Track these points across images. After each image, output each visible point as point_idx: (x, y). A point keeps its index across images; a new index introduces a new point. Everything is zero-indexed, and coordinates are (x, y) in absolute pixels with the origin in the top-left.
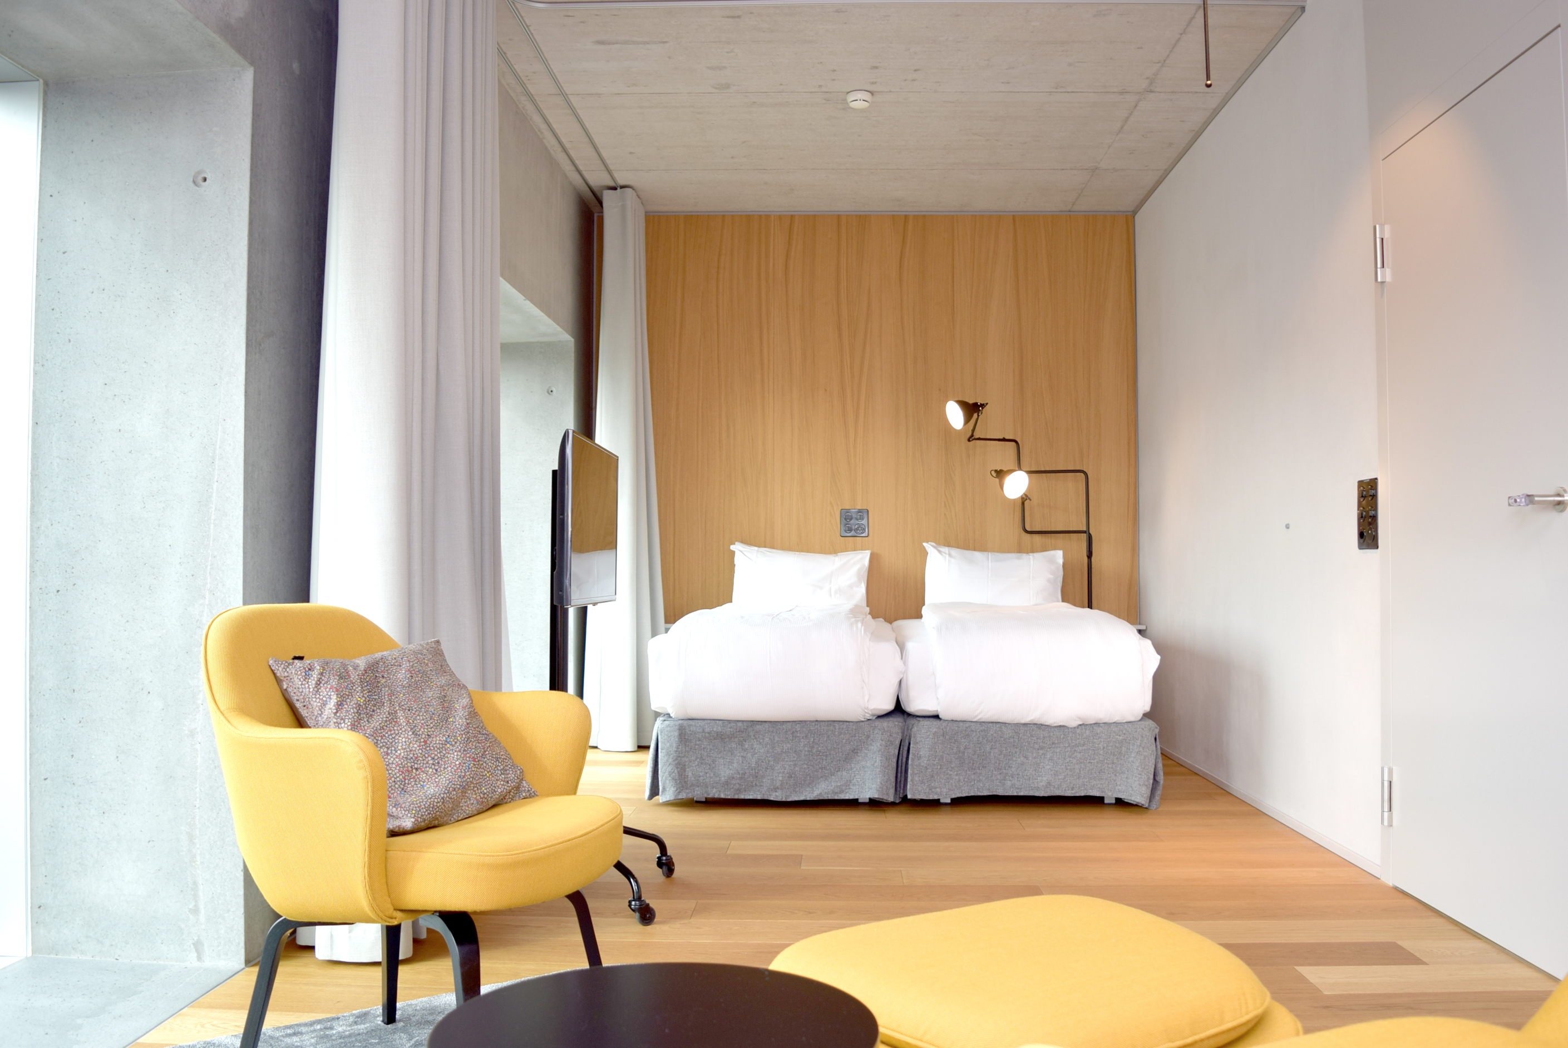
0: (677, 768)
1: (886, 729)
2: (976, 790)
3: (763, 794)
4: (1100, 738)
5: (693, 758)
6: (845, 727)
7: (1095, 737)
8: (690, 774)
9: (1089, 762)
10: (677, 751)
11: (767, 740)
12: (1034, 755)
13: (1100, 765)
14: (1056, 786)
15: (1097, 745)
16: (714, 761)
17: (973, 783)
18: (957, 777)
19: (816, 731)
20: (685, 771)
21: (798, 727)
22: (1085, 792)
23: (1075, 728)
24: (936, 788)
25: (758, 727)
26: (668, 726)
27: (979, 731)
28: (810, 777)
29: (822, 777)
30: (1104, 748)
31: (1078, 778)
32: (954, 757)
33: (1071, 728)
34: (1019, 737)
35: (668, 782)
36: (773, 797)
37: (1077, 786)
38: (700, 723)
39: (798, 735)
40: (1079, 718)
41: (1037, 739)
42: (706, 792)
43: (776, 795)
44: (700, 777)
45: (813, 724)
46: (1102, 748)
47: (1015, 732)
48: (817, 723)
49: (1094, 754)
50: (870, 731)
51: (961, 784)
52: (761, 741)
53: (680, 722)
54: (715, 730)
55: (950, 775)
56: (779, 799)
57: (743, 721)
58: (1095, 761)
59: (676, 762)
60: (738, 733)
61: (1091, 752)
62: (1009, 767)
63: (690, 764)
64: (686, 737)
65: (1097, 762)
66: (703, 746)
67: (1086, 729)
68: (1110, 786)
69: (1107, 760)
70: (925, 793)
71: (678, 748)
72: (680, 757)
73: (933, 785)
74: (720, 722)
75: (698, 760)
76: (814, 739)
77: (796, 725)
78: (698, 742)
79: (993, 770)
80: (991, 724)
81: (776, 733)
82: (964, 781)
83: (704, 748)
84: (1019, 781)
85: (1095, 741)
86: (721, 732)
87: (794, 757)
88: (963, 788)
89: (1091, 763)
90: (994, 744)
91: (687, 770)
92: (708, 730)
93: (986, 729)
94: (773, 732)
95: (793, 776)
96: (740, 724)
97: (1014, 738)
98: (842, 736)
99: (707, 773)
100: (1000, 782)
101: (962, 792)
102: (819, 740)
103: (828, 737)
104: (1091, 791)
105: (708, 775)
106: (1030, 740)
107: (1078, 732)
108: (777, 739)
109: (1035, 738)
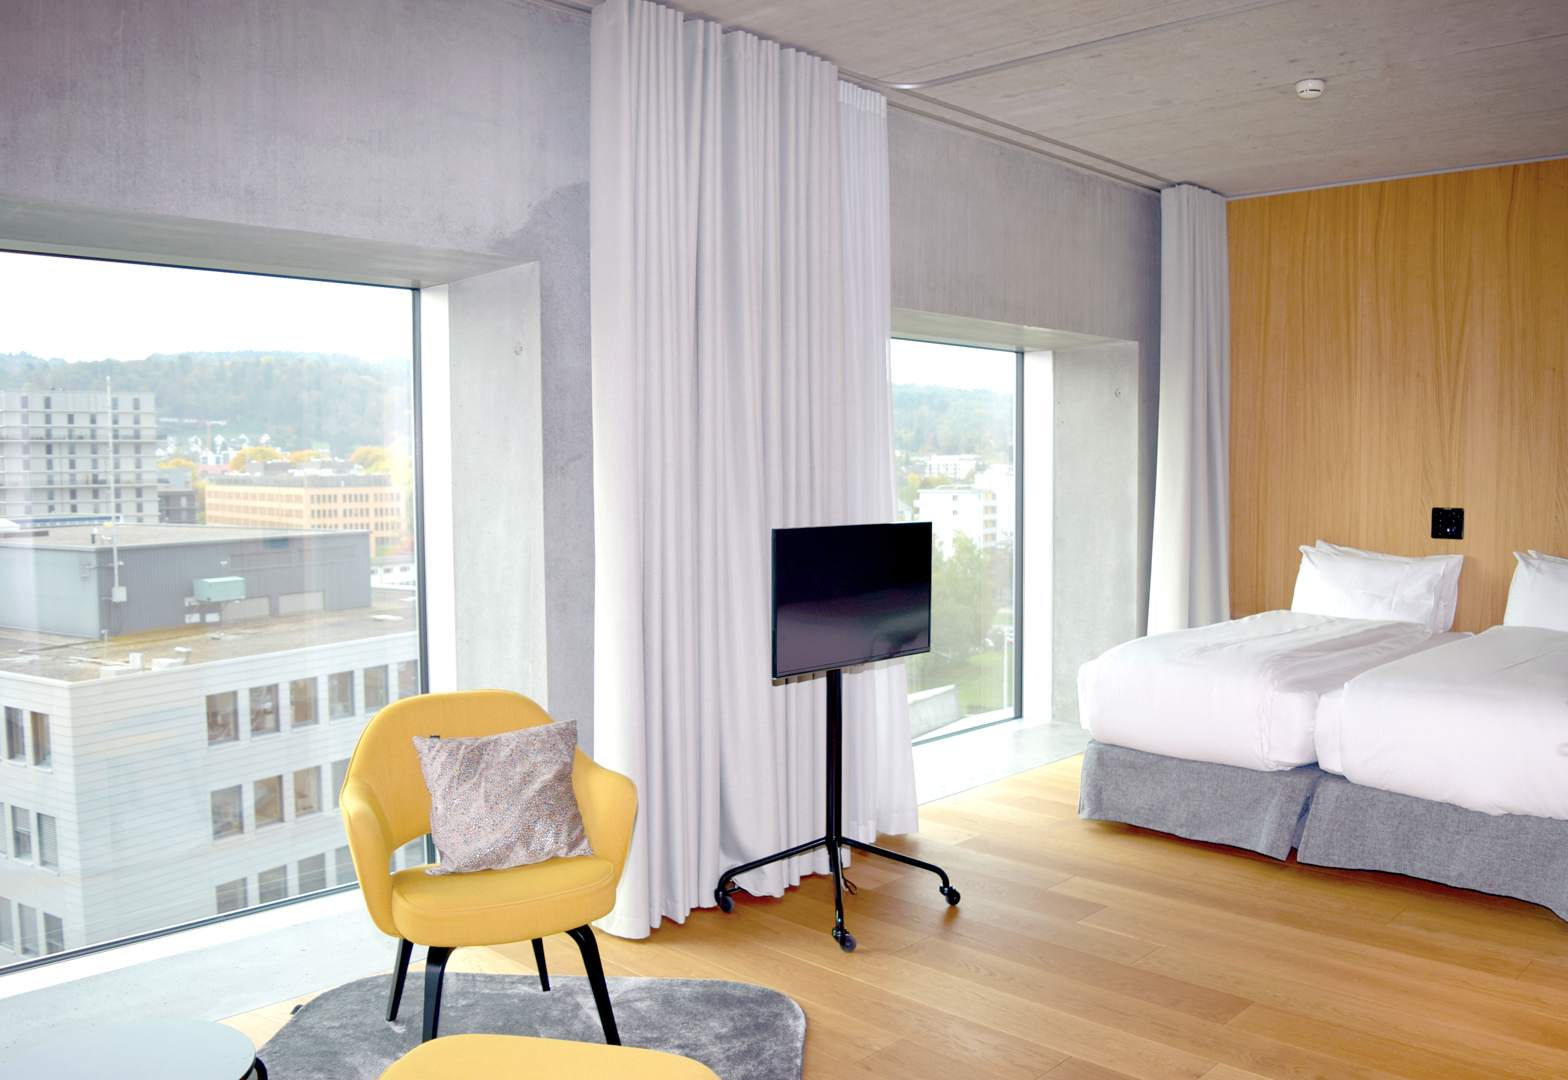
0: (1094, 790)
1: (1289, 785)
2: (1382, 865)
3: (1169, 829)
4: (1527, 833)
5: (1109, 782)
6: (1248, 775)
7: (1521, 832)
8: (1105, 797)
9: (1513, 860)
10: (1095, 774)
11: (1174, 776)
12: (1449, 839)
13: (1525, 865)
14: (1470, 879)
15: (1523, 842)
16: (1127, 788)
17: (1379, 857)
18: (1361, 848)
19: (1220, 775)
20: (1101, 794)
21: (1204, 768)
22: (1507, 892)
23: (1498, 817)
24: (1333, 855)
25: (1168, 762)
26: (1091, 748)
27: (1387, 803)
28: (1214, 820)
29: (1225, 822)
30: (1531, 846)
31: (1498, 875)
32: (1359, 825)
33: (1493, 817)
34: (1431, 816)
35: (1085, 801)
36: (1179, 833)
37: (1497, 883)
38: (1119, 751)
39: (1203, 776)
40: (1504, 809)
41: (1452, 821)
42: (1119, 817)
43: (1181, 832)
44: (1113, 801)
45: (1218, 767)
46: (1529, 846)
47: (1427, 810)
48: (1222, 767)
49: (1519, 851)
50: (1272, 784)
51: (1365, 856)
52: (1169, 776)
53: (1100, 746)
54: (1128, 759)
55: (1354, 844)
56: (1183, 836)
57: (1154, 754)
58: (1520, 859)
59: (1094, 784)
60: (1148, 765)
61: (1514, 848)
62: (1420, 847)
63: (1106, 788)
64: (1104, 762)
65: (1523, 861)
66: (1118, 773)
67: (1512, 821)
68: (1538, 891)
69: (1535, 860)
70: (1320, 859)
71: (1096, 771)
72: (1097, 779)
73: (1330, 851)
74: (1134, 752)
75: (1113, 785)
76: (1218, 783)
77: (1202, 766)
78: (1114, 768)
79: (1400, 847)
80: (1401, 797)
81: (1183, 770)
82: (1369, 852)
83: (1119, 775)
84: (1429, 865)
85: (1521, 836)
86: (1133, 762)
87: (1199, 797)
88: (1367, 860)
89: (1515, 860)
90: (1402, 819)
91: (1103, 793)
92: (1122, 758)
93: (1394, 801)
94: (1180, 769)
95: (1197, 815)
96: (1151, 757)
97: (1425, 816)
98: (1245, 783)
99: (1119, 799)
100: (1409, 862)
101: (1365, 864)
102: (1223, 785)
103: (1231, 783)
104: (1514, 892)
105: (1120, 801)
106: (1443, 821)
107: (1501, 822)
108: (1183, 776)
109: (1450, 821)
